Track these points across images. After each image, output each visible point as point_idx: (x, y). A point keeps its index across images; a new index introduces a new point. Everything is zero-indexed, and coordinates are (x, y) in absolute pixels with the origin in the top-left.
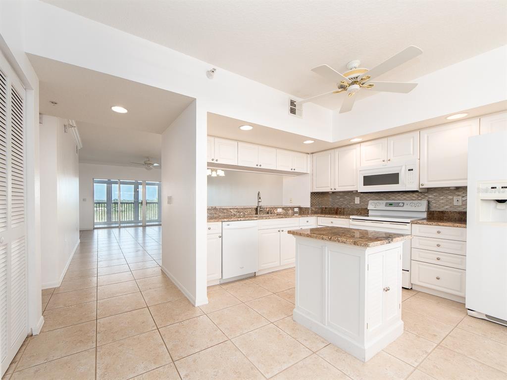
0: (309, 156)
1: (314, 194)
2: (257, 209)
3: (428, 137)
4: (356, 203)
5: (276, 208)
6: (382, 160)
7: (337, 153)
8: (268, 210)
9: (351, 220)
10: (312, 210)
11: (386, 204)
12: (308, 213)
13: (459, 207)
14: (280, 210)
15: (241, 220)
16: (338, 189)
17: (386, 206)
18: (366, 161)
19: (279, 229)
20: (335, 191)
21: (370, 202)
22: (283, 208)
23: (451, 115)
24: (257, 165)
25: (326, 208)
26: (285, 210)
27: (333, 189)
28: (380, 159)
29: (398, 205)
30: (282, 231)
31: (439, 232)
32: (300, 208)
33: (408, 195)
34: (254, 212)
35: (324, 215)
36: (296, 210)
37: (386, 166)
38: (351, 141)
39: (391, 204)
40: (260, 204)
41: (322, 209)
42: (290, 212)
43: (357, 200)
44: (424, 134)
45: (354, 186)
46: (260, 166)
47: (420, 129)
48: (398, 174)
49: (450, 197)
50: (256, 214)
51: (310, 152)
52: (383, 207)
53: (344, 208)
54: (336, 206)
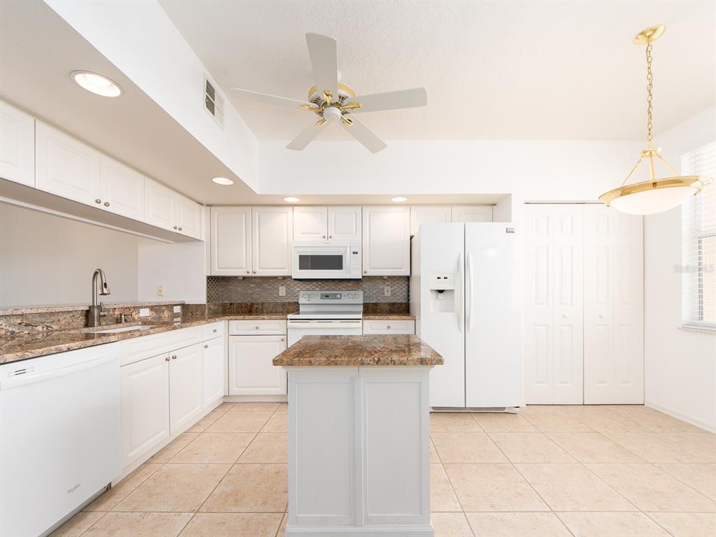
0: (203, 208)
1: (212, 280)
2: (88, 314)
3: (370, 215)
4: (280, 295)
5: (137, 308)
6: (322, 235)
7: (257, 214)
8: (117, 313)
9: (289, 321)
10: (209, 309)
11: (322, 295)
12: (203, 314)
13: (389, 297)
14: (145, 313)
15: (69, 350)
16: (260, 273)
17: (322, 298)
18: (302, 233)
19: (166, 356)
20: (254, 275)
21: (301, 293)
22: (152, 308)
23: (396, 196)
24: (98, 202)
25: (231, 304)
26: (156, 311)
27: (250, 271)
28: (318, 233)
29: (334, 297)
30: (174, 358)
31: (389, 327)
32: (184, 307)
33: (344, 284)
34: (82, 321)
35: (242, 317)
36: (177, 310)
37: (328, 245)
38: (286, 199)
39: (327, 296)
40: (100, 300)
41: (224, 306)
42: (166, 314)
43: (282, 291)
44: (367, 211)
45: (284, 268)
46: (107, 204)
47: (362, 205)
48: (341, 257)
49: (381, 287)
50: (86, 325)
51: (204, 202)
52: (318, 300)
53: (263, 304)
54: (248, 301)
